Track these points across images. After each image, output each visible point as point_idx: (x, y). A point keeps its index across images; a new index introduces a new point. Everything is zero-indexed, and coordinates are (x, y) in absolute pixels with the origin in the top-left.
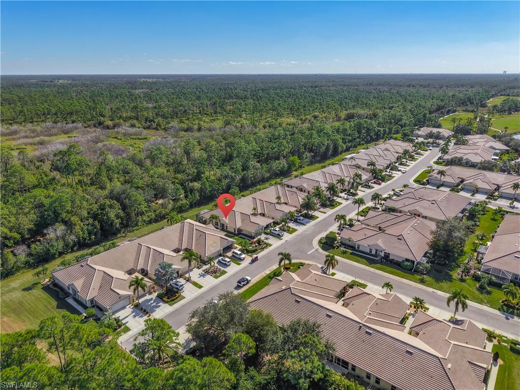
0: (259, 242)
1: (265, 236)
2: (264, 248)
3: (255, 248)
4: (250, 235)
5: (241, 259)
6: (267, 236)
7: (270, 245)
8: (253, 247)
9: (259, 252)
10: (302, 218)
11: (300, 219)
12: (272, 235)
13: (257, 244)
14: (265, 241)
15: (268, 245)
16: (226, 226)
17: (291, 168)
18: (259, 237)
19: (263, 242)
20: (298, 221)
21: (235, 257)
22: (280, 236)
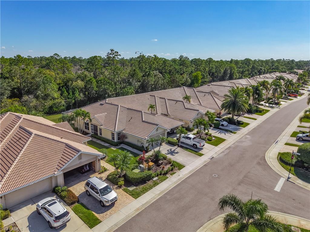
0: (157, 159)
1: (169, 147)
2: (166, 174)
3: (147, 173)
4: (139, 144)
5: (104, 206)
6: (173, 148)
7: (181, 167)
8: (142, 170)
9: (156, 184)
10: (225, 123)
11: (222, 125)
12: (182, 147)
13: (151, 164)
14: (169, 156)
15: (176, 166)
16: (101, 129)
17: (194, 84)
18: (157, 149)
19: (165, 158)
20: (220, 127)
21: (90, 195)
22: (197, 148)
